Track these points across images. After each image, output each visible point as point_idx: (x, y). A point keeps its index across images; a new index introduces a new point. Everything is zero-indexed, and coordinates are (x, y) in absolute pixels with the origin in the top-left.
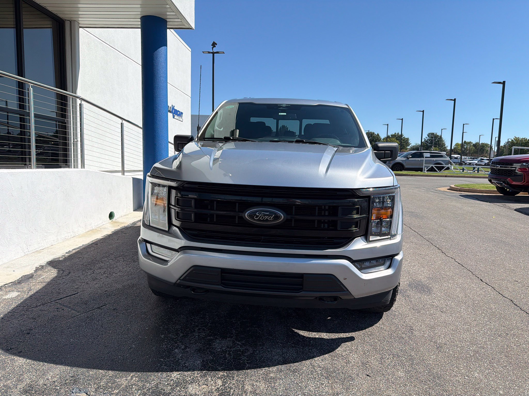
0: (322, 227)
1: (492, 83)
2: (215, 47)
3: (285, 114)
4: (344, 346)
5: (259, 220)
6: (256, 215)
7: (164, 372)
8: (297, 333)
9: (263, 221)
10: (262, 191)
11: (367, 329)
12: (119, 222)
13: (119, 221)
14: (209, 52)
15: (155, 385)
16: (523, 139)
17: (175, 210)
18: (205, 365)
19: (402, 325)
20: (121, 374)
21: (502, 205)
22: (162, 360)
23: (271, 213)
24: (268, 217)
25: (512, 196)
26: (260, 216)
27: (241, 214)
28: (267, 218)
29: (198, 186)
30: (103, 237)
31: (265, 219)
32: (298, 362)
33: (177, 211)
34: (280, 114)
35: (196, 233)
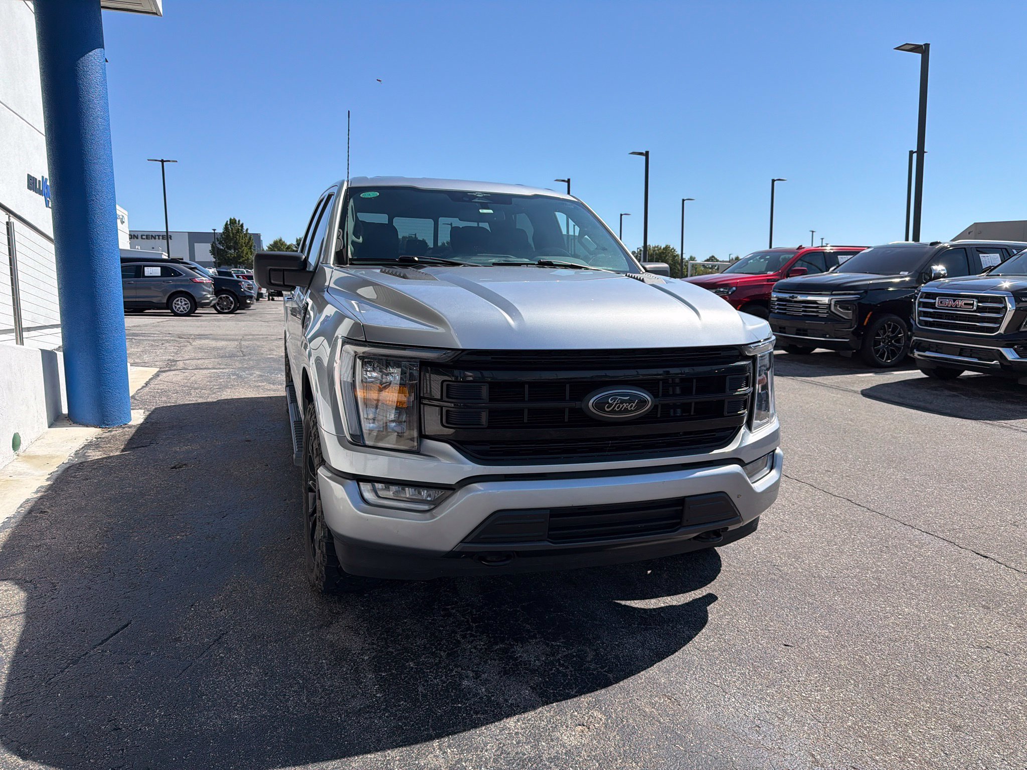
1: (631, 154)
3: (491, 211)
4: (712, 608)
5: (613, 412)
6: (608, 403)
7: (487, 724)
8: (628, 606)
9: (620, 412)
10: (608, 358)
12: (39, 456)
13: (37, 454)
15: (498, 750)
17: (441, 407)
18: (541, 693)
19: (756, 562)
20: (416, 748)
22: (459, 705)
23: (633, 397)
24: (628, 404)
26: (615, 403)
27: (577, 405)
28: (627, 406)
29: (492, 358)
30: (39, 495)
31: (622, 409)
32: (677, 651)
33: (447, 411)
34: (481, 211)
35: (487, 448)
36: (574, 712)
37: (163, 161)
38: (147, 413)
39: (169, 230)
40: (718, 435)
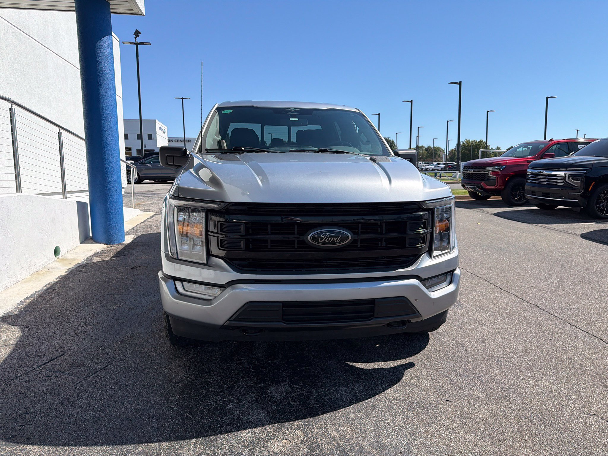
0: (380, 245)
1: (450, 83)
2: (138, 36)
3: (297, 119)
5: (324, 242)
6: (321, 237)
7: (229, 433)
8: (353, 366)
9: (329, 243)
10: (324, 209)
11: (421, 352)
12: (68, 259)
13: (68, 258)
14: (131, 43)
15: (228, 449)
16: (473, 141)
17: (218, 237)
18: (272, 417)
20: (180, 443)
21: (480, 211)
22: (219, 419)
23: (338, 234)
24: (334, 238)
25: (484, 201)
26: (325, 237)
27: (302, 238)
28: (334, 239)
29: (248, 208)
30: (58, 280)
31: (331, 241)
33: (221, 239)
34: (291, 119)
35: (246, 263)
36: (286, 430)
37: (182, 99)
38: (135, 237)
39: (186, 137)
40: (403, 259)
